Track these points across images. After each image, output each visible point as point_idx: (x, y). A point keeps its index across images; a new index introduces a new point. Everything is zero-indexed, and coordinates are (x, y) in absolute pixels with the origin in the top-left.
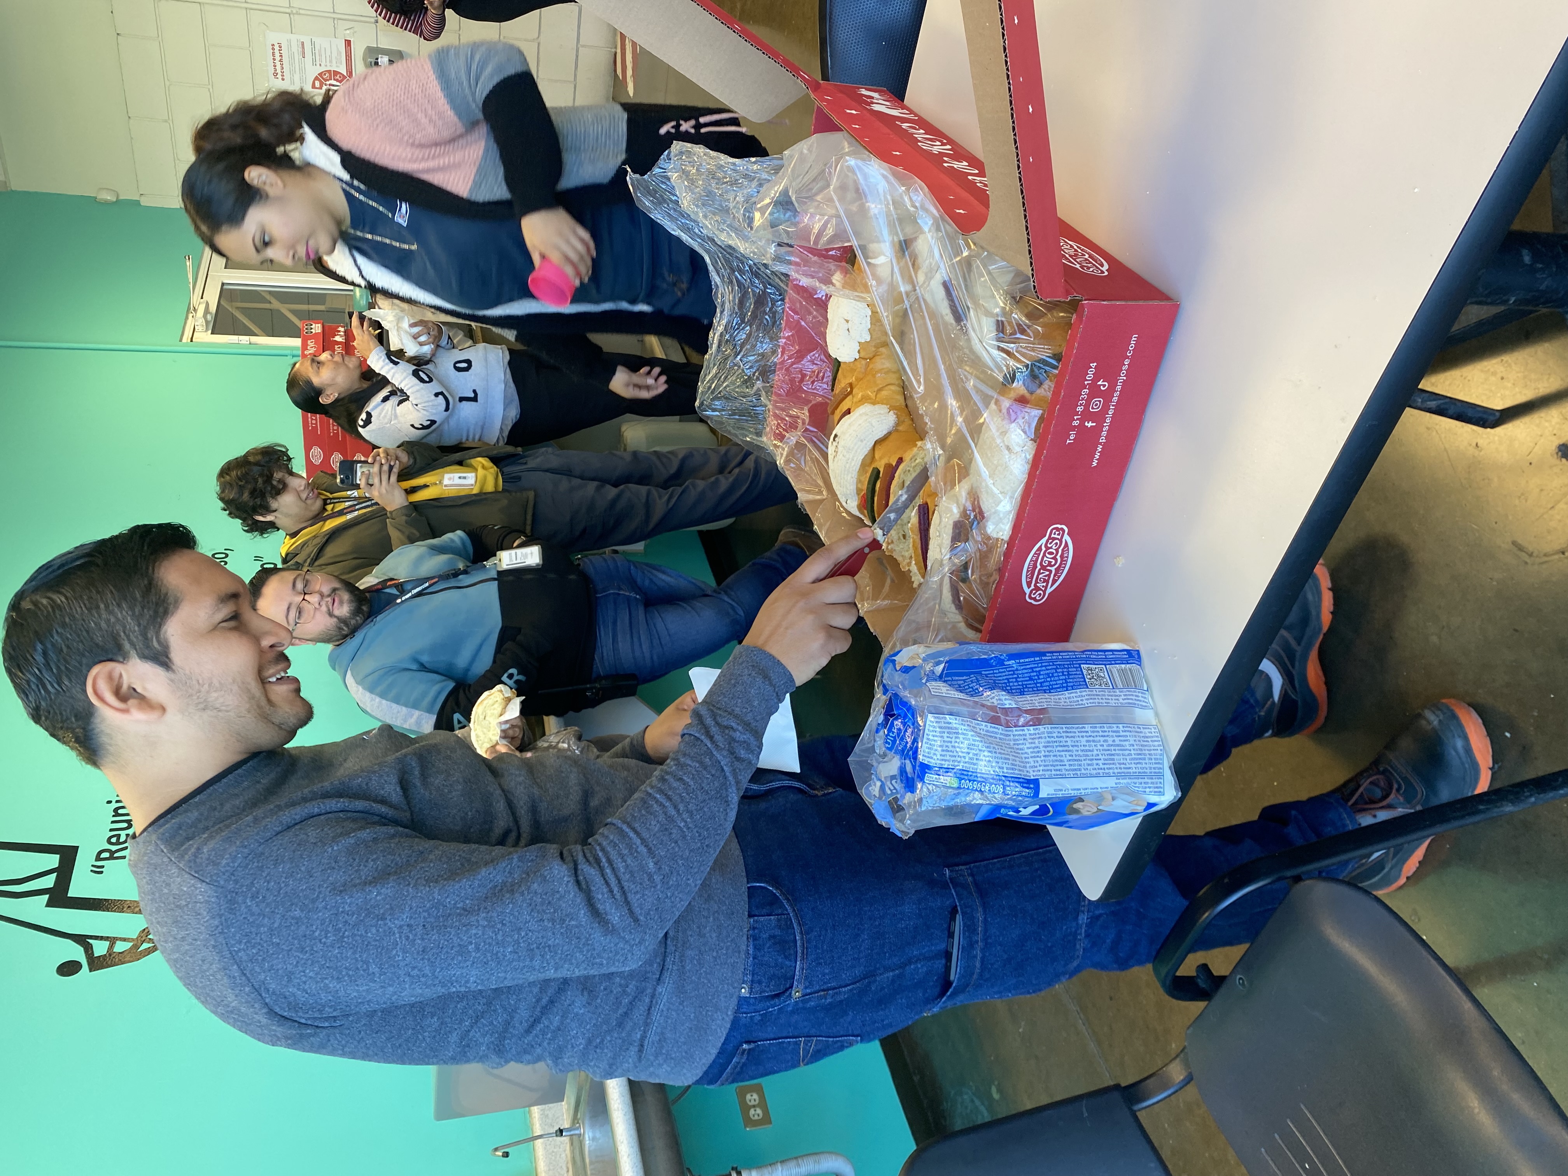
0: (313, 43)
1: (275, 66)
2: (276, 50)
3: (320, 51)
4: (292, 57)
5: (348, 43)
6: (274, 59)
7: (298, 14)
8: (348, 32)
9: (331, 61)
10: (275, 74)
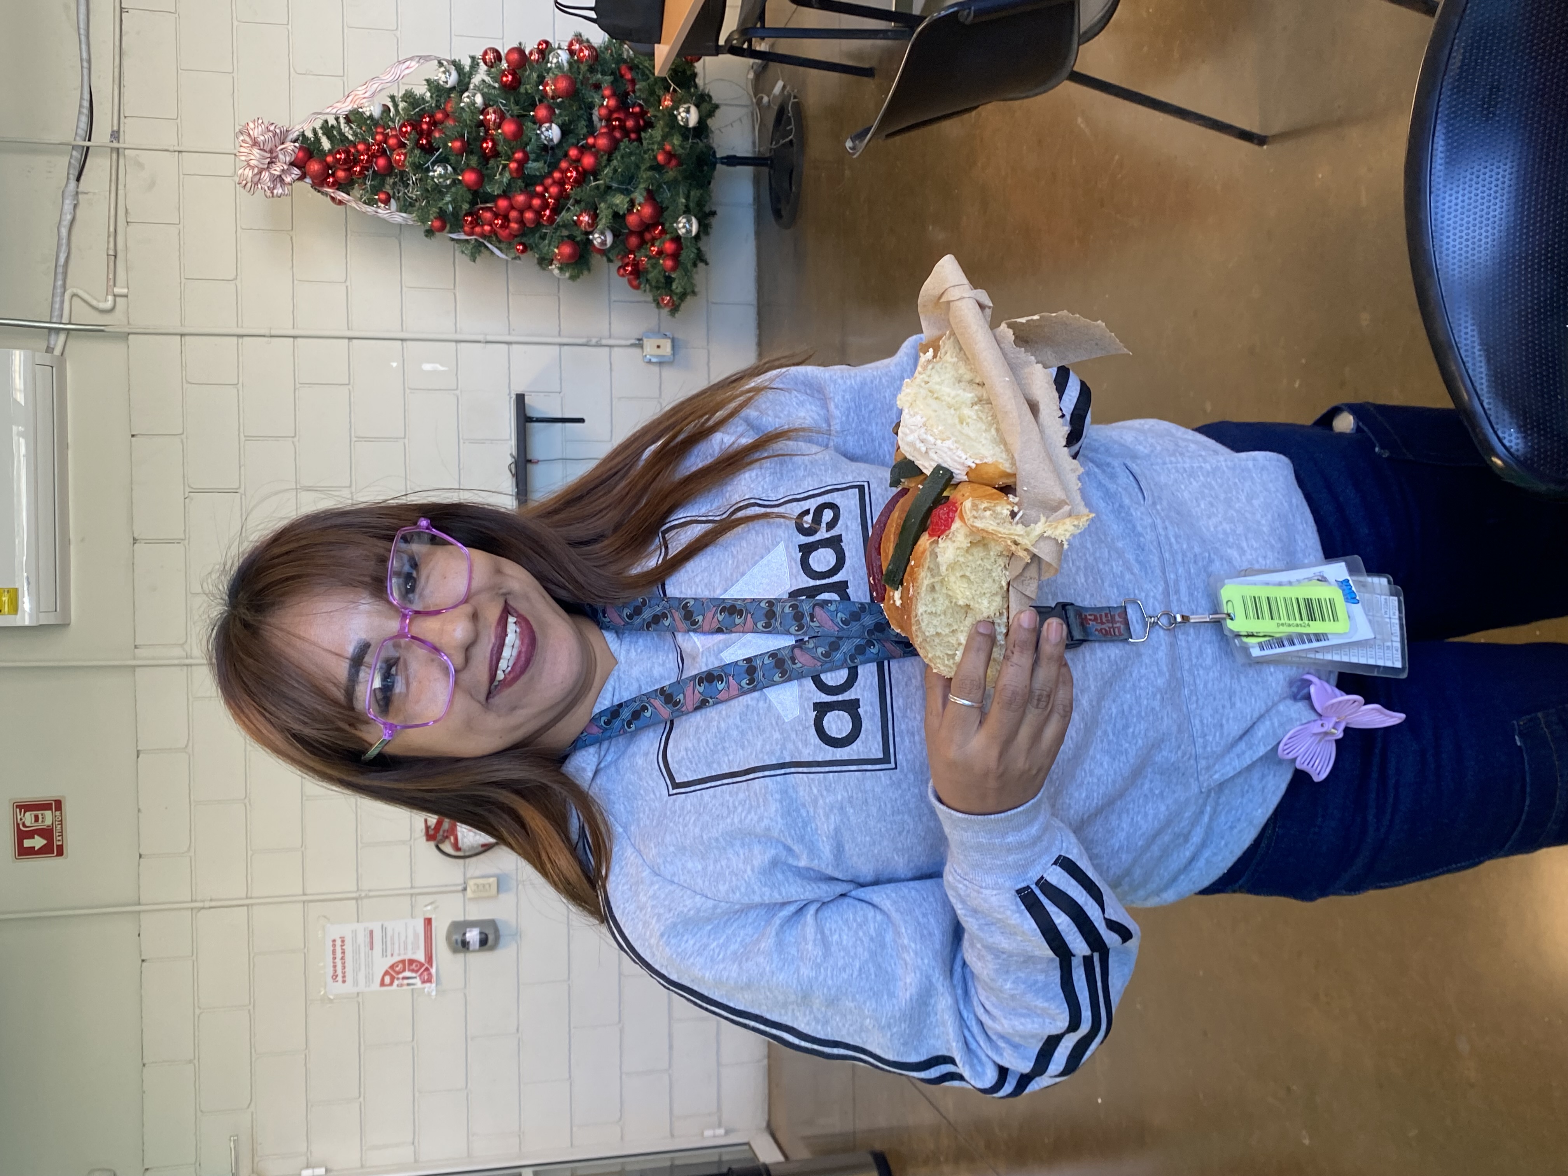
0: (383, 929)
1: (335, 967)
2: (339, 947)
3: (392, 938)
4: (356, 951)
5: (428, 922)
6: (334, 958)
7: (367, 897)
8: (429, 908)
9: (406, 948)
10: (335, 977)
